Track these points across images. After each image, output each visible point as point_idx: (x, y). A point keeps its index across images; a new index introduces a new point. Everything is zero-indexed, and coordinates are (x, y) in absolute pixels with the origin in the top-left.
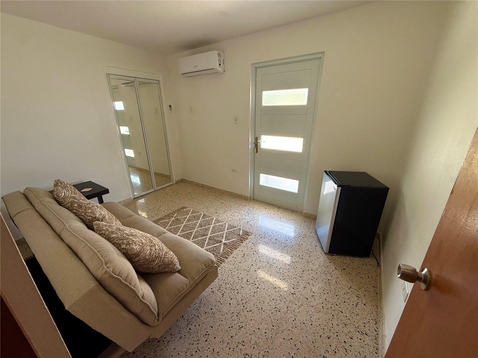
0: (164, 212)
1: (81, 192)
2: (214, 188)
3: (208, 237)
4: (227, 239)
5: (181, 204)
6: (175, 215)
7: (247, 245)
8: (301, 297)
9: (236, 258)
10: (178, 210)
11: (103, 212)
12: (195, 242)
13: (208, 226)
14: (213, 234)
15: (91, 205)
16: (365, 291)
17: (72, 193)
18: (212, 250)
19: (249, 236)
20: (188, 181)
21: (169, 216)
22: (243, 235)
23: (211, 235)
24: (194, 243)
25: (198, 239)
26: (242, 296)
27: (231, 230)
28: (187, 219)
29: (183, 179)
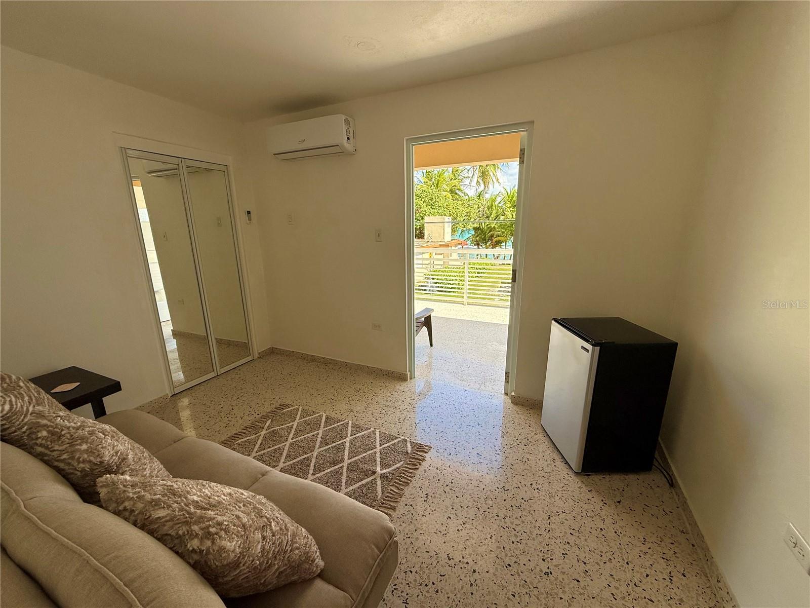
0: (242, 418)
1: (54, 395)
2: (337, 361)
3: (345, 464)
4: (384, 465)
5: (277, 398)
6: (267, 425)
7: (426, 474)
8: (565, 577)
9: (411, 505)
10: (272, 412)
11: (122, 445)
12: (320, 480)
13: (340, 440)
14: (354, 457)
15: (87, 429)
16: (672, 543)
17: (32, 400)
18: (360, 495)
19: (426, 452)
20: (284, 351)
21: (255, 427)
22: (414, 453)
23: (350, 461)
24: (319, 483)
25: (324, 473)
26: (449, 598)
27: (388, 445)
28: (293, 431)
29: (273, 348)
